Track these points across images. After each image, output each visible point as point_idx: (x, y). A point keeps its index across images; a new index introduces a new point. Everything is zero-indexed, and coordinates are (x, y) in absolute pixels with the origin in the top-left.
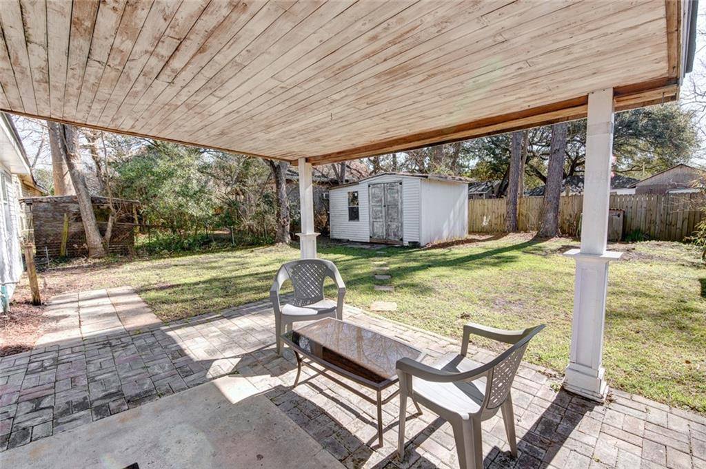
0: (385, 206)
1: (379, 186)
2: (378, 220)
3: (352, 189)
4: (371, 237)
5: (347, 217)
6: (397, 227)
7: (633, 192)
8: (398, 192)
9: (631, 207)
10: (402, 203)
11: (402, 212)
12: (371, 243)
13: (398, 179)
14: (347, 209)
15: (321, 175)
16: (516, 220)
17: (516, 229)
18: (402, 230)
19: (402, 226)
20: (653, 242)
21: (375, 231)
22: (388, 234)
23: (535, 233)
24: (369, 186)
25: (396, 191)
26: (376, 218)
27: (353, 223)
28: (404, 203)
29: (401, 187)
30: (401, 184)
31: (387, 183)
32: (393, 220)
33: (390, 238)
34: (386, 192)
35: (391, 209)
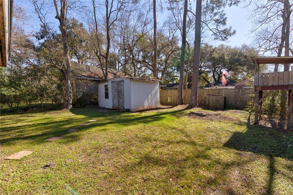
0: (117, 92)
1: (115, 82)
2: (115, 99)
3: (106, 84)
4: (113, 106)
5: (104, 97)
6: (122, 102)
7: (234, 87)
8: (122, 86)
9: (228, 94)
10: (124, 91)
11: (124, 94)
12: (113, 109)
13: (122, 79)
14: (104, 93)
15: (98, 77)
16: (182, 99)
17: (182, 104)
18: (124, 104)
19: (124, 101)
20: (234, 110)
21: (114, 104)
22: (119, 105)
23: (188, 105)
24: (112, 83)
25: (121, 85)
26: (114, 98)
27: (107, 100)
28: (125, 91)
29: (123, 83)
30: (123, 82)
31: (118, 81)
32: (121, 99)
33: (119, 107)
34: (118, 85)
35: (120, 94)
